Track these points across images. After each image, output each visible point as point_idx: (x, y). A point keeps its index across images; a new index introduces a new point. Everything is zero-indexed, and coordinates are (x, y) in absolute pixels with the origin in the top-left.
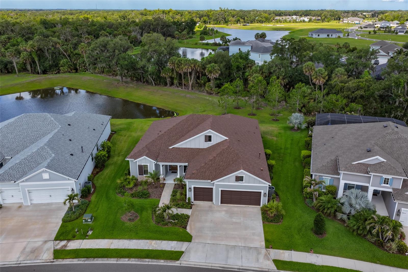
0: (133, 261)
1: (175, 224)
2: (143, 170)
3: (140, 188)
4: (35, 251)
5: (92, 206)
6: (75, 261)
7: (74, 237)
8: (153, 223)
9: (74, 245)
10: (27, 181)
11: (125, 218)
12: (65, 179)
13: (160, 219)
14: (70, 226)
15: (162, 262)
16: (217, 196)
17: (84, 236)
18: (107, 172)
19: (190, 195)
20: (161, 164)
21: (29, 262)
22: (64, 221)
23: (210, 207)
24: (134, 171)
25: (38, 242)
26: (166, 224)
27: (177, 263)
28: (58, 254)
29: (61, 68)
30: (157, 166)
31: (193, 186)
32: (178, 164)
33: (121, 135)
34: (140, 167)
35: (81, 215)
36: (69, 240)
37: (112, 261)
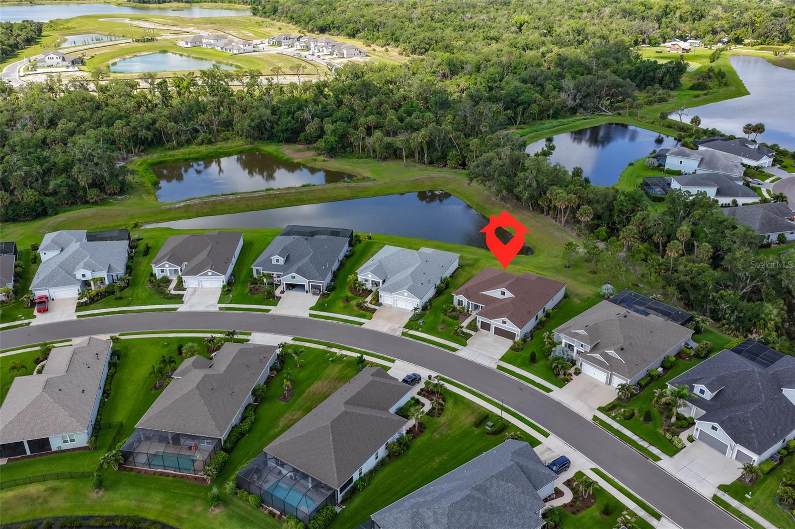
0: (434, 346)
1: (463, 337)
2: (460, 303)
3: (454, 313)
4: (394, 330)
5: (426, 316)
6: (410, 339)
7: (412, 329)
8: (452, 333)
9: (412, 332)
10: (396, 294)
11: (439, 327)
12: (414, 298)
13: (456, 333)
14: (412, 323)
15: (447, 351)
16: (492, 329)
17: (417, 330)
18: (442, 298)
19: (479, 325)
20: (471, 302)
21: (391, 333)
22: (410, 320)
23: (487, 334)
24: (455, 303)
25: (396, 326)
26: (458, 336)
27: (453, 353)
28: (404, 334)
29: (449, 162)
30: (468, 303)
31: (480, 320)
32: (481, 305)
33: (464, 271)
34: (459, 301)
35: (418, 319)
36: (410, 329)
37: (426, 344)
